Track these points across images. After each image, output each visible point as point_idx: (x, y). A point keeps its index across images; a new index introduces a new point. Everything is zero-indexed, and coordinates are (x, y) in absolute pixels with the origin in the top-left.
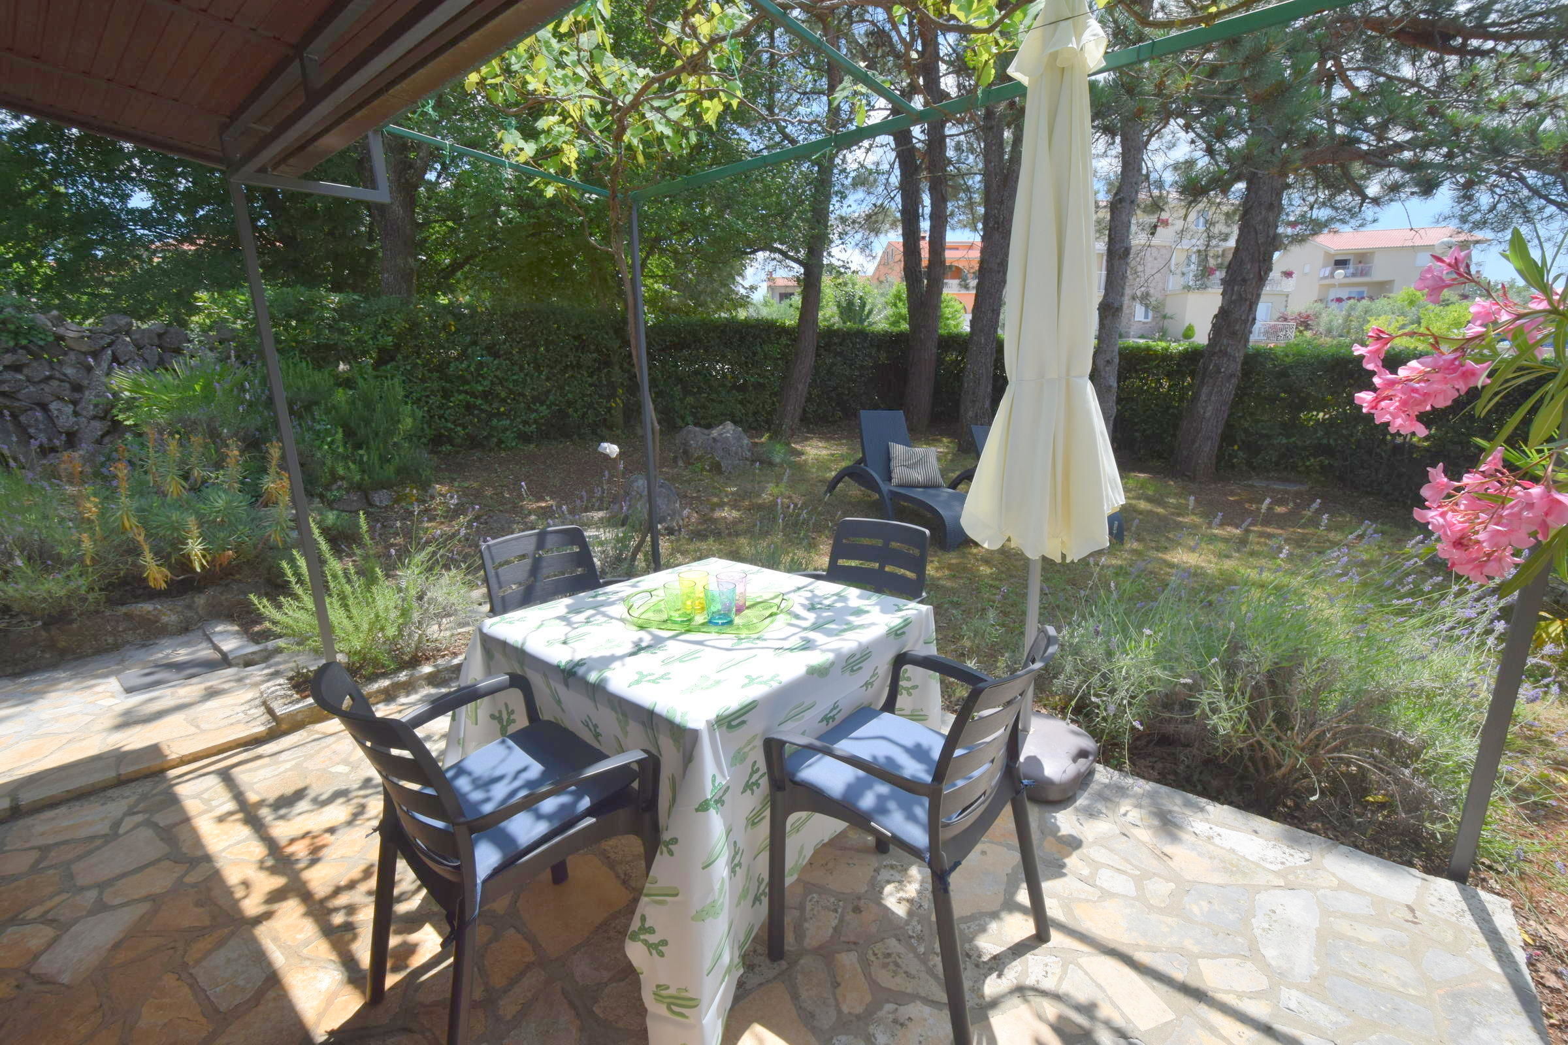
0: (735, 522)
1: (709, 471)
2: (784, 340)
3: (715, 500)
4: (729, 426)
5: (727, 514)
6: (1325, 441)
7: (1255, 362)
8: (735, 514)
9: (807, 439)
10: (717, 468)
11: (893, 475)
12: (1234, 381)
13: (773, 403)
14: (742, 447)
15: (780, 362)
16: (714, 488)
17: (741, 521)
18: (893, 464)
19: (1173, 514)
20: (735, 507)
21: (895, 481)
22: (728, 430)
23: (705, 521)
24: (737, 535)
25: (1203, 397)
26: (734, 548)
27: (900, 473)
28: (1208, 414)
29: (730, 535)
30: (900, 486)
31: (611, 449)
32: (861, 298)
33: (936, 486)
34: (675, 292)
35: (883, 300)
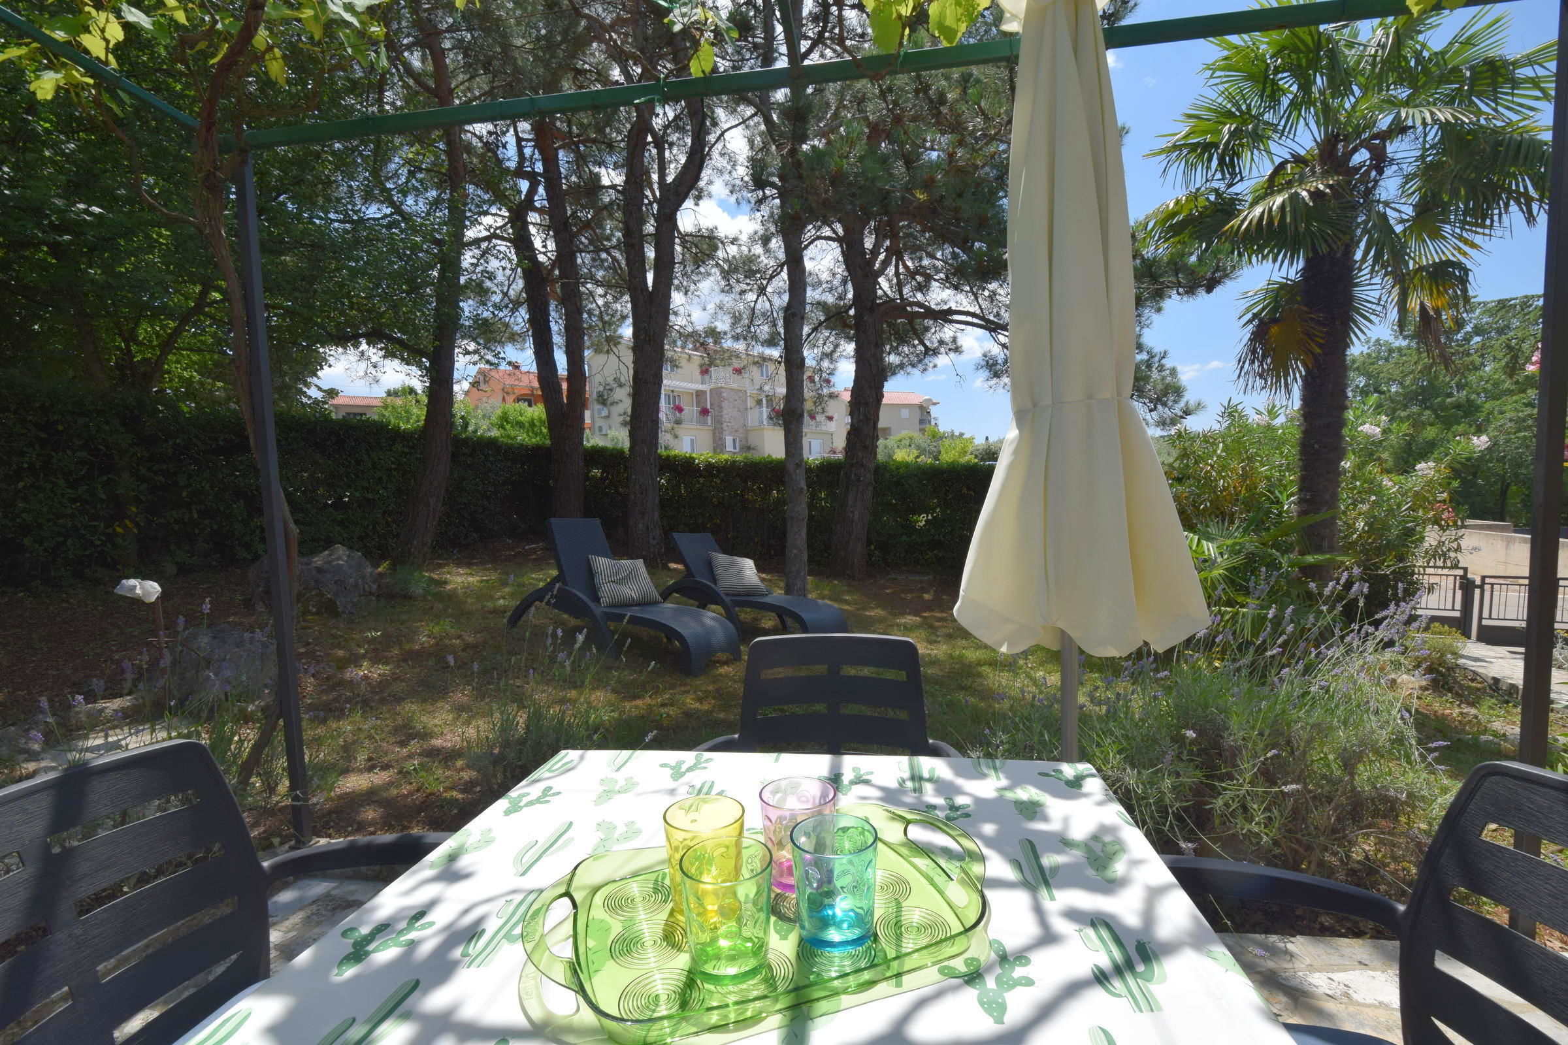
0: (383, 684)
1: (318, 613)
2: (399, 447)
3: (341, 653)
4: (341, 551)
5: (367, 671)
6: (936, 537)
7: (882, 471)
8: (383, 669)
9: (441, 566)
10: (329, 609)
11: (601, 594)
12: (871, 488)
13: (388, 524)
14: (363, 578)
15: (395, 473)
16: (334, 636)
17: (396, 678)
18: (599, 580)
19: (858, 609)
20: (376, 660)
21: (604, 601)
22: (340, 555)
23: (333, 688)
24: (399, 699)
25: (850, 503)
26: (400, 722)
27: (609, 591)
28: (856, 517)
29: (383, 701)
30: (612, 606)
31: (149, 589)
32: (462, 417)
33: (654, 603)
34: (220, 384)
35: (487, 422)
